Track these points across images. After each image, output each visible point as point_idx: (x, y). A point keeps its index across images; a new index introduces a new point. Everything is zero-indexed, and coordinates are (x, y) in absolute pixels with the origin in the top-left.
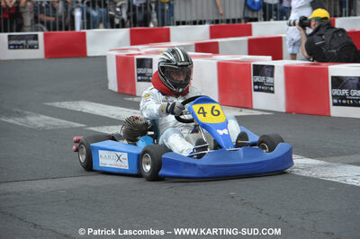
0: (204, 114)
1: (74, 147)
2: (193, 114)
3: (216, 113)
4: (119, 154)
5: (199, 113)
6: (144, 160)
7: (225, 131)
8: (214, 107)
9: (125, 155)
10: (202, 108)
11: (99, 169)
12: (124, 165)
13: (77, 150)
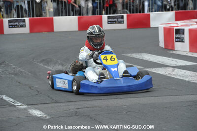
0: (106, 60)
1: (48, 77)
2: (101, 60)
3: (113, 59)
4: (64, 80)
5: (104, 59)
6: (74, 84)
7: (116, 69)
8: (112, 56)
9: (67, 81)
10: (106, 57)
11: (56, 88)
12: (66, 86)
13: (48, 79)
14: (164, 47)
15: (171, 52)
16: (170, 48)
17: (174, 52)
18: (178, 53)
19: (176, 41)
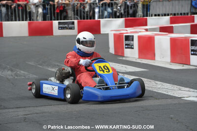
14: (114, 53)
15: (121, 58)
16: (120, 54)
17: (124, 58)
18: (128, 59)
19: (126, 48)
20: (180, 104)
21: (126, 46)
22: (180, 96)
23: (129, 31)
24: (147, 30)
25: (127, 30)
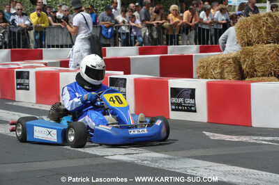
18: (20, 104)
19: (18, 89)
20: (103, 165)
21: (18, 87)
22: (101, 154)
23: (21, 66)
24: (46, 64)
25: (18, 65)
